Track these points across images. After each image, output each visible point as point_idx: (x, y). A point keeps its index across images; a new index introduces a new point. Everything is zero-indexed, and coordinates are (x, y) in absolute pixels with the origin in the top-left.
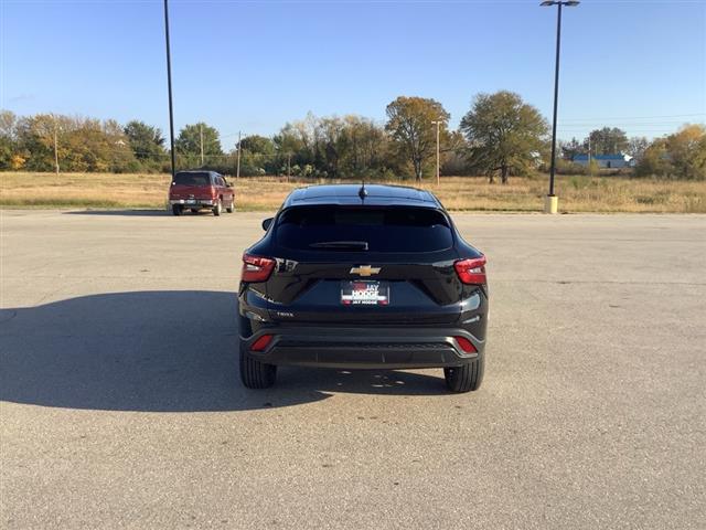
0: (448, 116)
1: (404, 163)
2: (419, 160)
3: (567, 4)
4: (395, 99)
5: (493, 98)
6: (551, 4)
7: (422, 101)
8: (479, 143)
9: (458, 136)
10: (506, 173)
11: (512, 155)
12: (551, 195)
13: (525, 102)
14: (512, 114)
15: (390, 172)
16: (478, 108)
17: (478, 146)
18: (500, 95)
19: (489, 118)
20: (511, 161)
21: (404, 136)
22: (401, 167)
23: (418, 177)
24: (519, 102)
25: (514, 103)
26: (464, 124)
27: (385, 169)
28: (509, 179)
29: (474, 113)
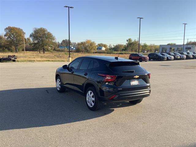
0: (25, 33)
1: (11, 47)
2: (17, 46)
3: (71, 7)
4: (7, 27)
5: (39, 29)
6: (67, 7)
7: (16, 28)
8: (36, 42)
9: (28, 39)
10: (44, 50)
11: (46, 45)
12: (69, 57)
13: (48, 31)
14: (44, 34)
15: (6, 50)
16: (35, 32)
17: (35, 42)
18: (41, 28)
19: (38, 35)
20: (45, 47)
21: (11, 38)
22: (10, 48)
23: (16, 51)
24: (47, 31)
25: (45, 31)
26: (31, 36)
27: (4, 48)
28: (45, 52)
29: (34, 33)
